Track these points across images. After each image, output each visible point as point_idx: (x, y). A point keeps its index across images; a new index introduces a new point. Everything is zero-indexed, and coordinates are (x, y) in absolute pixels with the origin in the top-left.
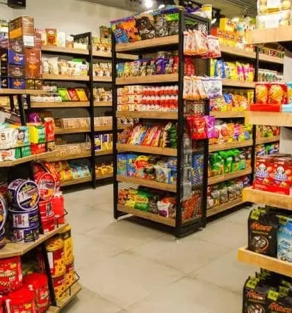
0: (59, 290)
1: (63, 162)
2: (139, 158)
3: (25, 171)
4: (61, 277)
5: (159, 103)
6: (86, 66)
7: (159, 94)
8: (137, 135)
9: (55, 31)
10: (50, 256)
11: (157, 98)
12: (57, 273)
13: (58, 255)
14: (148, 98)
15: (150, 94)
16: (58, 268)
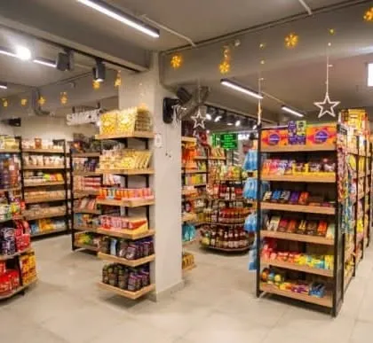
0: (25, 278)
1: (46, 219)
2: (85, 216)
3: (9, 224)
4: (27, 273)
5: (93, 186)
6: (62, 159)
7: (94, 181)
8: (84, 202)
9: (40, 140)
10: (21, 263)
11: (92, 184)
12: (24, 271)
13: (25, 262)
14: (88, 183)
15: (88, 181)
16: (24, 268)
